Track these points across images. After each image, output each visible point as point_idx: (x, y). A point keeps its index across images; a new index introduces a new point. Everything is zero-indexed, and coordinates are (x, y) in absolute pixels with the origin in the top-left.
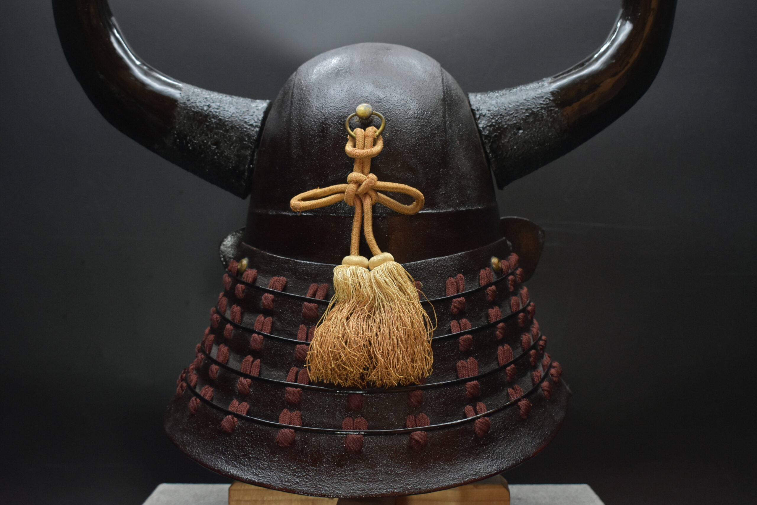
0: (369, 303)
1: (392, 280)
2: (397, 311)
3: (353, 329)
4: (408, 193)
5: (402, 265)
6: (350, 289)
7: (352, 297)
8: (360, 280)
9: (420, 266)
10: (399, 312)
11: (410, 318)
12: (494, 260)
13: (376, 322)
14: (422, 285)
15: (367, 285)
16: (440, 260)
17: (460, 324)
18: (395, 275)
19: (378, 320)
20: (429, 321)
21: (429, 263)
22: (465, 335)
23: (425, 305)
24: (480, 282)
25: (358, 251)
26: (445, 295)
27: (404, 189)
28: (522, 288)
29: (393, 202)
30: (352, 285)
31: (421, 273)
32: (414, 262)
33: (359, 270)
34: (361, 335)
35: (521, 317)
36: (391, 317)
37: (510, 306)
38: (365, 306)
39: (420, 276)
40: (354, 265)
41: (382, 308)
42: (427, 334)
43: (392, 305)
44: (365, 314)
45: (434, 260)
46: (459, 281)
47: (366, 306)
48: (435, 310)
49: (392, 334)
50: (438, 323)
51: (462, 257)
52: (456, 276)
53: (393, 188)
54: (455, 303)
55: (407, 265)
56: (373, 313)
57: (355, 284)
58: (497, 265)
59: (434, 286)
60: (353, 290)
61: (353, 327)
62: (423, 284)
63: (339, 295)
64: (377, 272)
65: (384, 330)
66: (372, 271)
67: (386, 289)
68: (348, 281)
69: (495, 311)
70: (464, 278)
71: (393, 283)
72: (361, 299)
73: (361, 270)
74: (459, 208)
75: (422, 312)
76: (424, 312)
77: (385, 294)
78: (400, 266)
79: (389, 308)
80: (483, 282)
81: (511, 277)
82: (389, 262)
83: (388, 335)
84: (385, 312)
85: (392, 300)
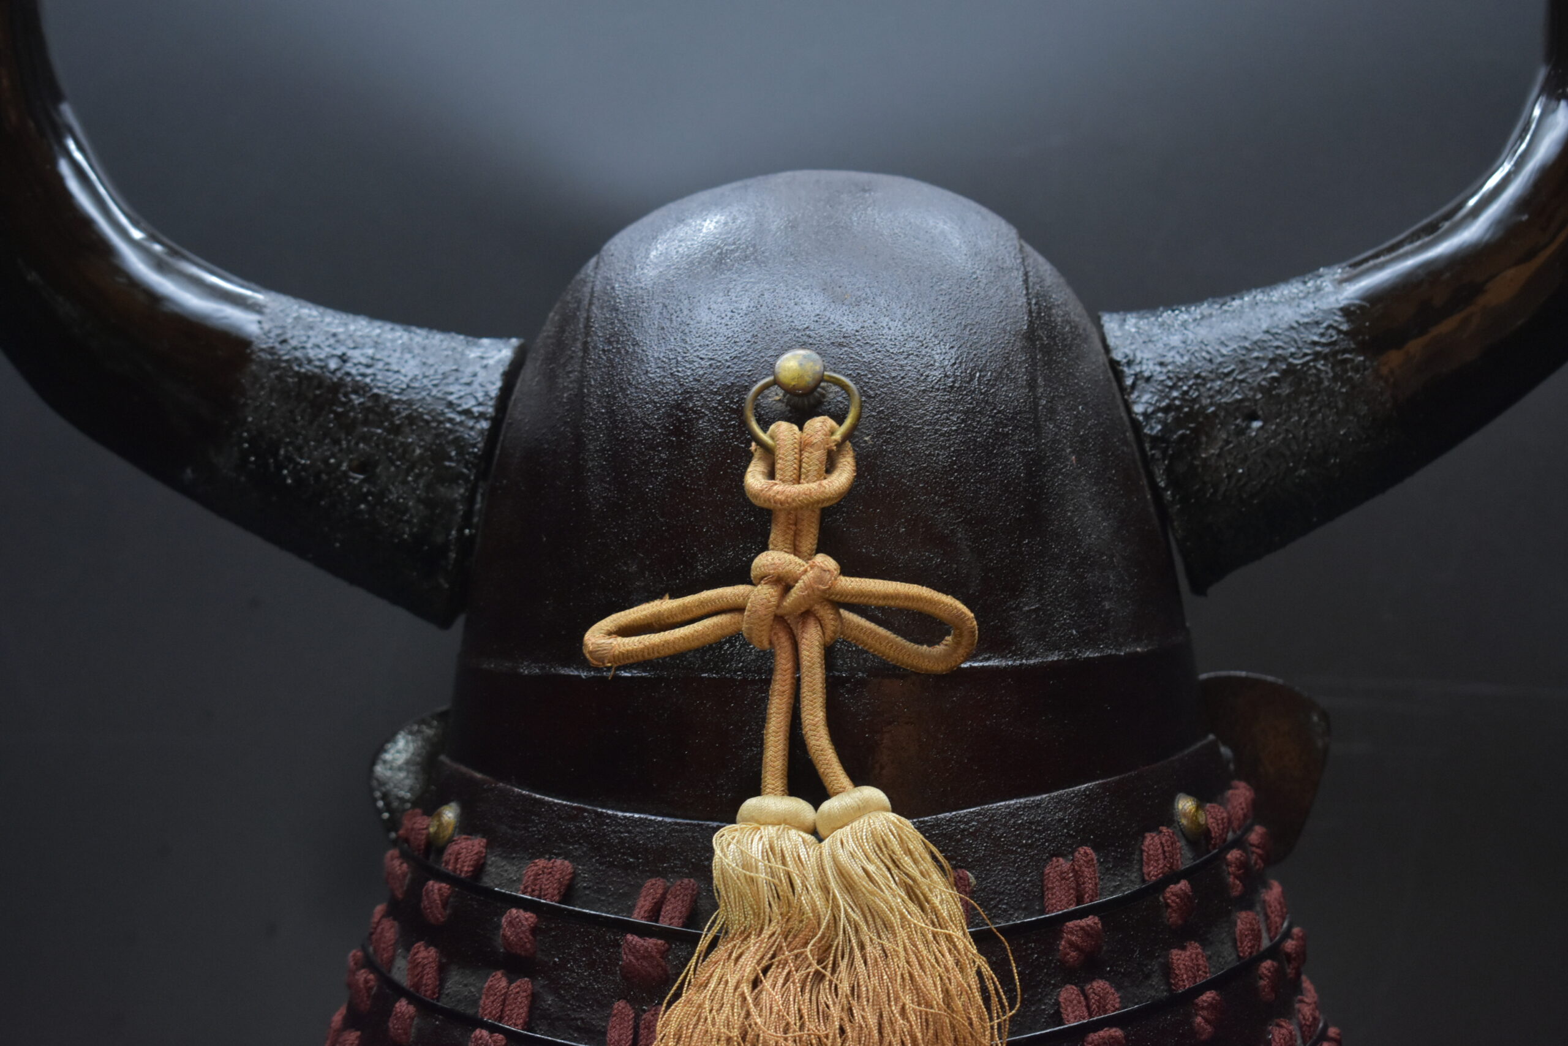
0: (819, 935)
1: (884, 869)
2: (903, 959)
3: (771, 1013)
4: (928, 609)
5: (914, 823)
6: (761, 897)
7: (767, 918)
8: (791, 867)
9: (967, 823)
10: (908, 962)
11: (941, 979)
12: (1185, 804)
13: (840, 993)
14: (972, 880)
15: (812, 882)
16: (1025, 807)
17: (1086, 998)
18: (894, 853)
19: (845, 987)
20: (996, 989)
21: (994, 815)
22: (1102, 1029)
23: (982, 940)
24: (1145, 870)
25: (785, 782)
26: (1042, 912)
27: (919, 599)
28: (1267, 886)
29: (887, 638)
30: (768, 883)
31: (971, 844)
32: (950, 812)
33: (789, 839)
34: (795, 1031)
35: (1266, 972)
36: (885, 977)
37: (1235, 941)
38: (806, 944)
39: (967, 855)
40: (773, 824)
41: (857, 953)
42: (992, 1027)
43: (885, 942)
44: (807, 968)
45: (1008, 807)
46: (1083, 868)
47: (809, 947)
48: (1013, 954)
49: (887, 1029)
50: (1022, 995)
51: (1089, 796)
52: (1072, 853)
53: (886, 597)
54: (1072, 933)
55: (927, 821)
56: (830, 966)
57: (777, 881)
58: (1194, 819)
59: (1007, 882)
60: (771, 899)
61: (771, 1008)
62: (976, 878)
63: (728, 913)
64: (842, 843)
65: (863, 1017)
66: (827, 841)
67: (868, 894)
68: (757, 872)
69: (1190, 956)
70: (1098, 860)
71: (889, 876)
72: (794, 923)
73: (795, 840)
74: (1079, 652)
75: (974, 962)
76: (981, 961)
77: (866, 909)
78: (907, 825)
79: (878, 952)
80: (1153, 871)
81: (1233, 855)
82: (876, 814)
83: (875, 1033)
84: (865, 963)
85: (888, 926)
